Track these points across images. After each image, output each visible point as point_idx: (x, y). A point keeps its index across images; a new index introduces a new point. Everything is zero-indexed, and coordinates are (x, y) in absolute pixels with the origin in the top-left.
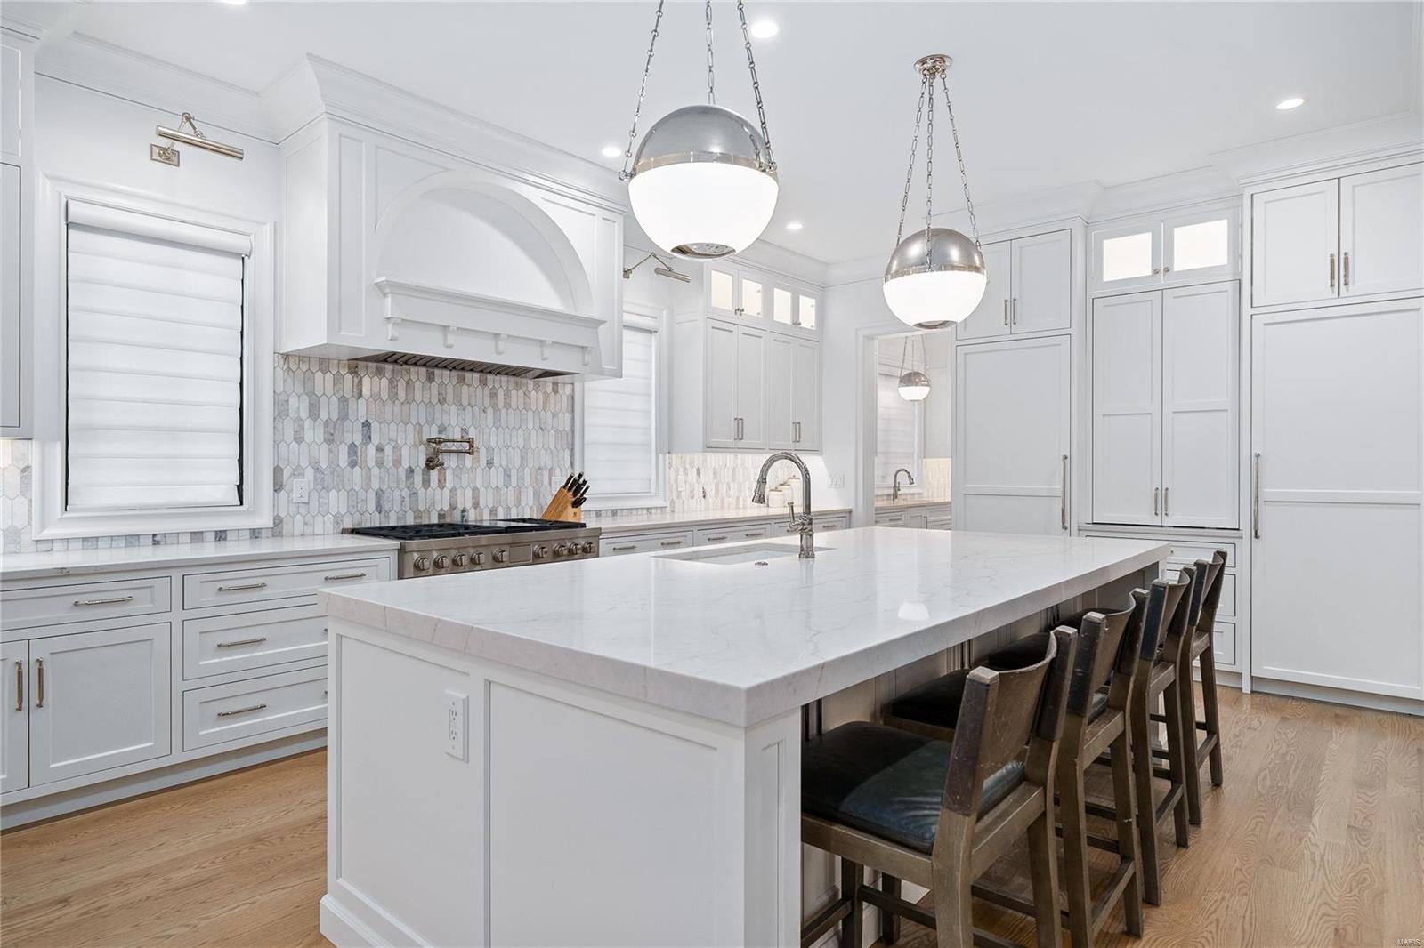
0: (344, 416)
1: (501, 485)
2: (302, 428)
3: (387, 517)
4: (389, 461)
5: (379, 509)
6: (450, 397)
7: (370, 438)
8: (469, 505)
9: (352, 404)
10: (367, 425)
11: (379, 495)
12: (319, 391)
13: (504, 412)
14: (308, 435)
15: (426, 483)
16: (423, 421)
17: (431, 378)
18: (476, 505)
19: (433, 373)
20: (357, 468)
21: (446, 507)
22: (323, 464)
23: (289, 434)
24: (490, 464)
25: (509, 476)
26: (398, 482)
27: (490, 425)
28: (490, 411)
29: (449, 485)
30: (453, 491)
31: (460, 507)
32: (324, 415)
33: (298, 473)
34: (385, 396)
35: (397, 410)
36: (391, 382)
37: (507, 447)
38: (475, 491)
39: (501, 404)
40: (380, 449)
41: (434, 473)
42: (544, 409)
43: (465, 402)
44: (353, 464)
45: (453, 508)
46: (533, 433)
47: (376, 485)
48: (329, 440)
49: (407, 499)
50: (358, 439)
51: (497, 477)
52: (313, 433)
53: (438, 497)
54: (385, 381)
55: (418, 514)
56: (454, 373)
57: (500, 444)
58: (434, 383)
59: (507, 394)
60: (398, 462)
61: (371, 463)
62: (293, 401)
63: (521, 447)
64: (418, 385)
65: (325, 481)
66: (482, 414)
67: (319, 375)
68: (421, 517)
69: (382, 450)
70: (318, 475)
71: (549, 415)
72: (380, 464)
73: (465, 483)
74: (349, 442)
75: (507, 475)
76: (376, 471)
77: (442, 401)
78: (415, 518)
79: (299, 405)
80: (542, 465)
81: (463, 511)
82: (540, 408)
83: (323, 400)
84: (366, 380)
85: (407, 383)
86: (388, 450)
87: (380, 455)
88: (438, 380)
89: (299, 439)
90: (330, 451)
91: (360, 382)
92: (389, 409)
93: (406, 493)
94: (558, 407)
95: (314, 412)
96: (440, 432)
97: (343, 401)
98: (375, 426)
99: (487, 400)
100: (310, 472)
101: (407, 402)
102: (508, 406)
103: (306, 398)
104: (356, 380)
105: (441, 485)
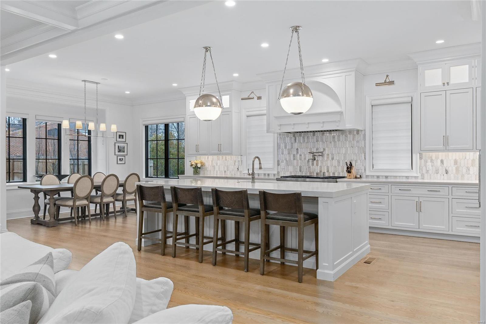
0: (292, 148)
1: (336, 165)
2: (283, 151)
3: (302, 173)
4: (303, 159)
5: (300, 171)
6: (320, 140)
7: (298, 152)
8: (326, 171)
9: (294, 144)
10: (297, 149)
11: (300, 167)
12: (287, 142)
13: (337, 142)
14: (284, 152)
15: (313, 164)
16: (312, 147)
17: (314, 135)
18: (328, 171)
19: (315, 134)
20: (295, 160)
21: (319, 171)
22: (288, 159)
23: (281, 153)
24: (333, 159)
25: (340, 163)
26: (305, 164)
27: (333, 146)
28: (333, 143)
29: (319, 164)
30: (321, 167)
31: (323, 171)
32: (288, 148)
33: (282, 162)
34: (302, 142)
35: (305, 144)
36: (303, 137)
37: (339, 153)
38: (328, 167)
39: (336, 140)
40: (301, 155)
41: (315, 162)
42: (353, 139)
43: (324, 141)
44: (294, 159)
45: (321, 172)
46: (349, 148)
47: (299, 165)
48: (289, 154)
49: (308, 169)
50: (295, 153)
51: (335, 163)
52: (286, 152)
53: (316, 169)
54: (302, 138)
55: (310, 173)
56: (321, 133)
57: (336, 152)
58: (315, 137)
59: (339, 136)
60: (305, 159)
61: (298, 159)
62: (281, 145)
63: (344, 153)
64: (310, 137)
65: (288, 163)
66: (330, 144)
67: (287, 138)
68: (311, 174)
69: (301, 156)
70: (287, 162)
71: (355, 142)
72: (301, 159)
73: (324, 164)
74: (293, 154)
75: (339, 162)
76: (299, 161)
77: (317, 141)
78: (310, 174)
79: (282, 146)
80: (352, 159)
81: (324, 173)
82: (351, 140)
83: (288, 144)
84: (297, 138)
85: (307, 137)
86: (303, 155)
87: (301, 157)
88: (316, 135)
89: (283, 154)
90: (289, 156)
91: (296, 138)
92: (303, 144)
93: (307, 167)
94: (359, 139)
95: (286, 147)
96: (317, 150)
97: (292, 143)
98: (299, 149)
99: (332, 138)
100: (285, 161)
101: (308, 142)
102: (339, 140)
103: (284, 144)
104: (295, 138)
105: (317, 165)
